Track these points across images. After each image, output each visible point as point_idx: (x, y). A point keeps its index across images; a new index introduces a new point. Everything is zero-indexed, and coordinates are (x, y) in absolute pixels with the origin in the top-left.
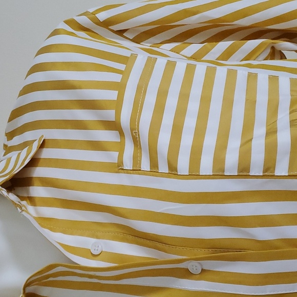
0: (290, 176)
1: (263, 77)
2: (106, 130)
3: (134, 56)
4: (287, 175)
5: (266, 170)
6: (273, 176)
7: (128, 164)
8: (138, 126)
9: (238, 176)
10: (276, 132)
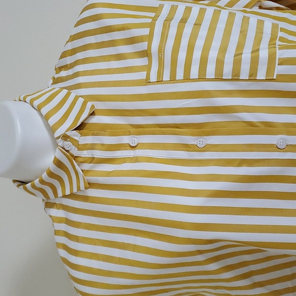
0: (266, 80)
1: (253, 20)
2: (140, 58)
3: (162, 6)
4: (265, 79)
5: (251, 75)
6: (255, 80)
7: (153, 78)
8: (164, 50)
9: (232, 80)
10: (258, 50)
